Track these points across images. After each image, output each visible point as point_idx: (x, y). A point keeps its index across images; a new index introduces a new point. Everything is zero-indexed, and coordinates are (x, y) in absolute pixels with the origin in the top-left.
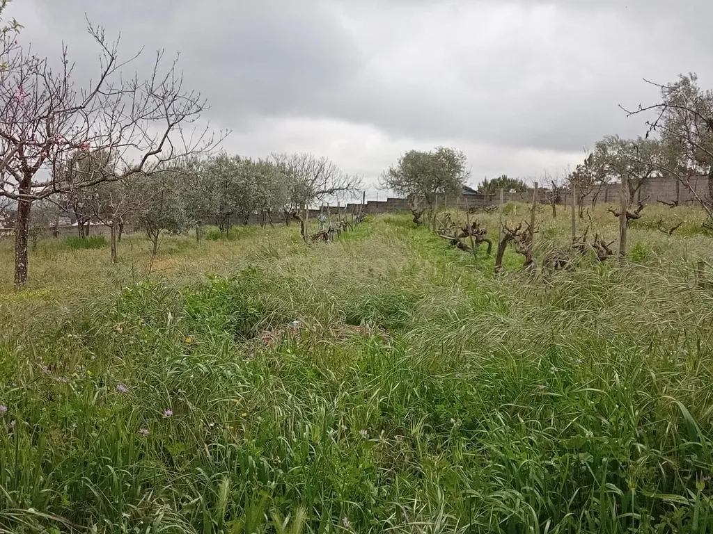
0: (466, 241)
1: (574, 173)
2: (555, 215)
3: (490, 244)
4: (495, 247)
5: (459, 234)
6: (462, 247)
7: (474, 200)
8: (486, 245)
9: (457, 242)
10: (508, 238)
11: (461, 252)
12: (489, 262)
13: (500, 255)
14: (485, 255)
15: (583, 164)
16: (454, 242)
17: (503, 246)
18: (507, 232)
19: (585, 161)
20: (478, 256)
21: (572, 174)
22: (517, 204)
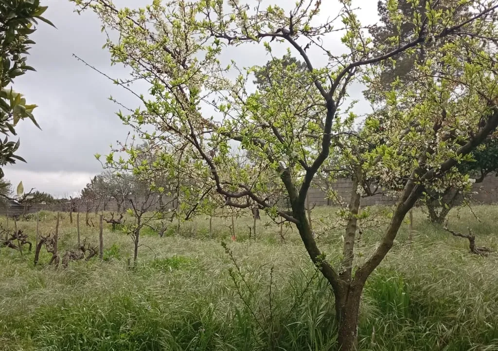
0: (15, 242)
1: (85, 189)
2: (71, 222)
3: (31, 244)
4: (34, 246)
5: (9, 239)
6: (11, 246)
7: (16, 209)
8: (28, 245)
9: (8, 244)
10: (42, 242)
11: (11, 249)
12: (30, 256)
13: (37, 252)
14: (27, 252)
15: (90, 183)
16: (7, 243)
17: (39, 247)
18: (42, 238)
19: (92, 181)
20: (23, 252)
21: (84, 190)
22: (47, 212)
